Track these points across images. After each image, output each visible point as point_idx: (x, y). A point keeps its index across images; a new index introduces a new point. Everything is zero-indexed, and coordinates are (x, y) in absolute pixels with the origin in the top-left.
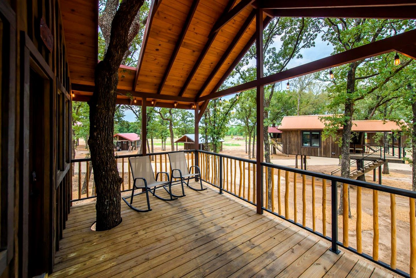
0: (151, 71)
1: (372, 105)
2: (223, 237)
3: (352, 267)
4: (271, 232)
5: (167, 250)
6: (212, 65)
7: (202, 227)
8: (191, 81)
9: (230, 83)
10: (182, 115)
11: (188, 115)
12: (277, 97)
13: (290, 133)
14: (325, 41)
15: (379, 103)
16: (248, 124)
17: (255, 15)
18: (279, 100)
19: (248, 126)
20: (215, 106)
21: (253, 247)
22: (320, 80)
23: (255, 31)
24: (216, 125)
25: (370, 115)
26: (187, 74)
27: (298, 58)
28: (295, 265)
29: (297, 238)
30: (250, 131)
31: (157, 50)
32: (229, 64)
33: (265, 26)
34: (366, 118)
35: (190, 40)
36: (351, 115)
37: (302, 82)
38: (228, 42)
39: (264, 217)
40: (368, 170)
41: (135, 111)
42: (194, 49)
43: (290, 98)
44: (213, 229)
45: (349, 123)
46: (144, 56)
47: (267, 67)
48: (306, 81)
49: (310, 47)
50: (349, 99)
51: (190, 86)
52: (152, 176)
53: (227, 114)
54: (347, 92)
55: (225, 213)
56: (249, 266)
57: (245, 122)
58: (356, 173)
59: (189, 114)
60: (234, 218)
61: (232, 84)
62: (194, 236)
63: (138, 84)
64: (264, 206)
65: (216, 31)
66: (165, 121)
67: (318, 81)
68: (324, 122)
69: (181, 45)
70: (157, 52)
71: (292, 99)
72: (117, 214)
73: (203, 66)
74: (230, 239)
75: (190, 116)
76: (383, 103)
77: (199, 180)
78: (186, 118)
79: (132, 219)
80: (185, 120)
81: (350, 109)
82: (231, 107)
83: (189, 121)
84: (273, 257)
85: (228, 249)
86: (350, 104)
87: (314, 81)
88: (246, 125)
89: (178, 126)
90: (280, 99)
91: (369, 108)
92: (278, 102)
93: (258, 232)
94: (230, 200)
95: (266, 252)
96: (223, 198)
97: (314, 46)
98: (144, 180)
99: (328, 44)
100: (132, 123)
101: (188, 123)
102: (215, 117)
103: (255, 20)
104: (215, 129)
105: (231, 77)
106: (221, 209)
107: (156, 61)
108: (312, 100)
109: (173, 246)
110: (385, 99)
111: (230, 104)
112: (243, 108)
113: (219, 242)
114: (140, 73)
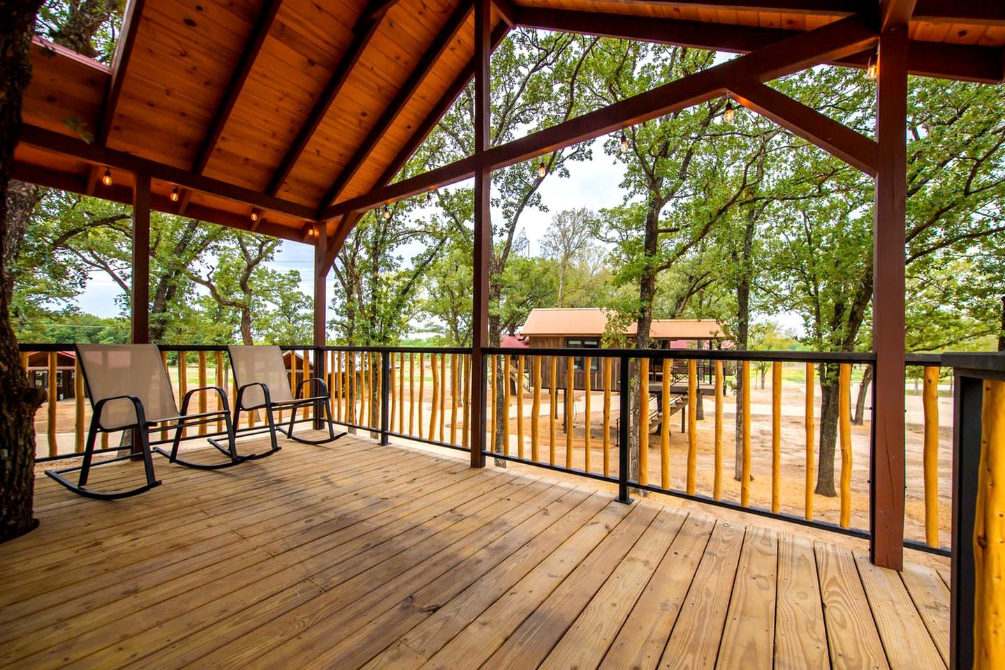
0: (168, 92)
1: (682, 293)
2: (386, 514)
3: (652, 519)
4: (500, 492)
5: (209, 562)
6: (363, 118)
7: (328, 505)
8: (303, 156)
9: (413, 221)
10: (281, 301)
11: (301, 301)
12: (519, 268)
13: (543, 342)
14: (609, 154)
15: (692, 289)
16: (456, 326)
17: (473, 6)
18: (523, 274)
19: (456, 331)
20: (376, 269)
21: (461, 518)
22: (600, 238)
23: (473, 53)
24: (377, 318)
25: (679, 311)
26: (291, 131)
27: (561, 175)
28: (552, 531)
29: (554, 493)
30: (461, 341)
31: (190, 23)
32: (409, 127)
33: (494, 44)
34: (673, 317)
35: (299, 23)
36: (650, 300)
37: (569, 241)
38: (406, 63)
39: (487, 470)
40: (673, 410)
41: (118, 275)
42: (315, 58)
43: (546, 271)
44: (358, 505)
45: (647, 314)
46: (140, 29)
47: (499, 185)
48: (576, 241)
49: (583, 160)
50: (647, 268)
51: (299, 170)
52: (168, 404)
53: (405, 291)
54: (646, 255)
55: (390, 476)
56: (449, 551)
57: (450, 322)
58: (656, 418)
59: (304, 300)
60: (417, 480)
61: (420, 223)
62: (302, 524)
63: (117, 128)
64: (488, 449)
65: (375, 16)
66: (230, 313)
67: (597, 242)
68: (606, 313)
69: (271, 30)
70: (186, 31)
71: (550, 275)
72: (17, 502)
73: (340, 117)
74: (401, 515)
75: (307, 304)
76: (698, 289)
77: (326, 424)
78: (295, 310)
79: (81, 517)
80: (290, 313)
81: (649, 289)
82: (415, 276)
83: (304, 318)
84: (505, 528)
85: (397, 531)
86: (649, 280)
87: (589, 240)
88: (452, 327)
89: (271, 330)
90: (525, 272)
91: (677, 297)
92: (521, 279)
93: (471, 495)
94: (408, 452)
95: (490, 523)
96: (389, 451)
97: (591, 159)
98: (136, 401)
99: (615, 163)
100: (110, 322)
101: (301, 322)
102: (374, 297)
103: (470, 20)
104: (374, 326)
105: (418, 207)
106: (383, 470)
107: (186, 59)
108: (586, 280)
109: (231, 551)
110: (702, 282)
111: (412, 268)
112: (445, 289)
113: (374, 523)
114: (124, 87)
